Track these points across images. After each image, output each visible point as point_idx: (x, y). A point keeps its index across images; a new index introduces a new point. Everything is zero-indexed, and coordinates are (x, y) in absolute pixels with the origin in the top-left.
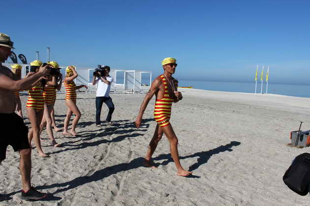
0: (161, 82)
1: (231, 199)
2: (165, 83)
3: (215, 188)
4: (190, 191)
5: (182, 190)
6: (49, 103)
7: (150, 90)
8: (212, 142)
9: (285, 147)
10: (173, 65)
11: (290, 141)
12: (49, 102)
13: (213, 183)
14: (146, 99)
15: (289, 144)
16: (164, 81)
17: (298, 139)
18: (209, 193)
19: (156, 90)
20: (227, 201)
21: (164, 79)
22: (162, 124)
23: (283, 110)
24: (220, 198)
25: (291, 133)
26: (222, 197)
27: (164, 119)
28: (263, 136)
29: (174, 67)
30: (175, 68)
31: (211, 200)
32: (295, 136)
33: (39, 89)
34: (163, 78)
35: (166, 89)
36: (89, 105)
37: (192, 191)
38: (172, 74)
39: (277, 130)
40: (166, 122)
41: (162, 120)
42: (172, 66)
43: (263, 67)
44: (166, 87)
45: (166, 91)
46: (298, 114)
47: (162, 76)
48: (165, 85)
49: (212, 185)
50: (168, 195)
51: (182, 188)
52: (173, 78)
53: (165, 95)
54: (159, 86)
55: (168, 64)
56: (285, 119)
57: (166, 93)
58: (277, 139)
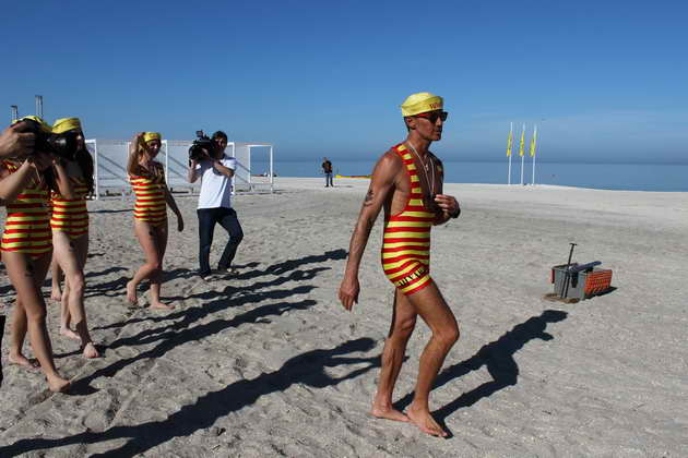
0: (400, 163)
1: (374, 435)
2: (411, 167)
3: (346, 409)
4: (281, 419)
5: (264, 416)
6: (76, 234)
7: (370, 192)
8: (375, 299)
9: (539, 301)
10: (436, 116)
11: (551, 289)
12: (75, 230)
13: (345, 396)
14: (363, 218)
15: (549, 296)
16: (409, 162)
17: (566, 282)
18: (325, 422)
19: (387, 188)
20: (362, 440)
21: (407, 157)
22: (408, 284)
23: (557, 218)
24: (346, 432)
25: (553, 271)
26: (353, 431)
27: (413, 271)
28: (497, 279)
29: (438, 122)
30: (440, 127)
31: (323, 440)
32: (560, 276)
33: (38, 196)
34: (404, 152)
35: (416, 185)
36: (120, 224)
37: (287, 418)
38: (430, 141)
39: (531, 264)
40: (419, 278)
41: (408, 275)
42: (433, 121)
43: (524, 127)
44: (414, 179)
45: (414, 191)
46: (588, 225)
47: (401, 149)
48: (413, 173)
49: (342, 400)
50: (223, 430)
51: (266, 413)
52: (431, 155)
53: (413, 202)
54: (393, 178)
55: (423, 115)
56: (556, 239)
57: (416, 196)
58: (525, 286)
